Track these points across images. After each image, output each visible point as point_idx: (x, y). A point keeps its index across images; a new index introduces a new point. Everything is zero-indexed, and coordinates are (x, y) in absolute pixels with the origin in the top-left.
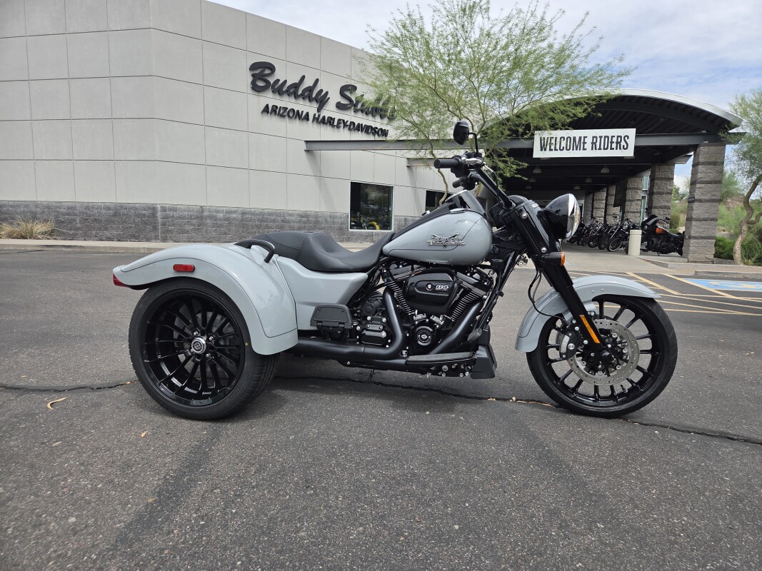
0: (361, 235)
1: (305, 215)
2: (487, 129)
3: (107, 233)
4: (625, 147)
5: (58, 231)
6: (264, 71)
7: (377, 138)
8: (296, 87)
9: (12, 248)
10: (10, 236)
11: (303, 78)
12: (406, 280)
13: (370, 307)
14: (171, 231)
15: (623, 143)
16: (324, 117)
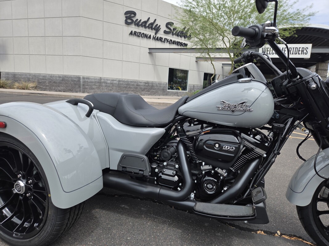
0: (173, 93)
1: (147, 83)
2: (237, 42)
3: (59, 88)
4: (306, 53)
5: (39, 87)
6: (131, 15)
7: (182, 47)
8: (145, 23)
9: (16, 94)
10: (18, 88)
11: (149, 18)
12: (197, 136)
13: (166, 154)
14: (87, 88)
15: (305, 51)
16: (158, 37)
